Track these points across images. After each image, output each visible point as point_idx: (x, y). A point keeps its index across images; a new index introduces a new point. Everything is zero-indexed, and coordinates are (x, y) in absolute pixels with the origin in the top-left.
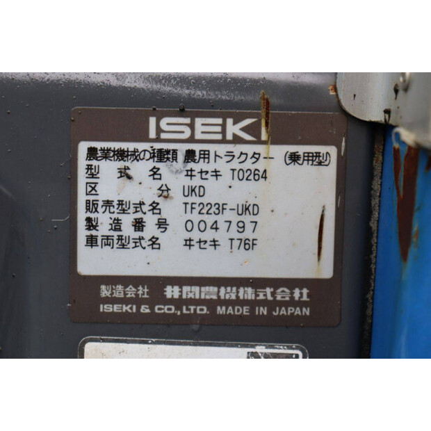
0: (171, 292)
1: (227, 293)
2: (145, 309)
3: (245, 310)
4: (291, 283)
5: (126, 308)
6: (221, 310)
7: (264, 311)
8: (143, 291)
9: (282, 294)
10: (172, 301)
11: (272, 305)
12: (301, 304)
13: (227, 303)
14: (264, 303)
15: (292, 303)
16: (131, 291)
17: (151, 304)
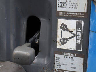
0: (68, 13)
1: (74, 14)
2: (64, 15)
3: (76, 16)
4: (82, 13)
5: (62, 15)
6: (73, 16)
7: (78, 16)
8: (64, 13)
9: (80, 14)
10: (68, 14)
11: (79, 15)
12: (83, 15)
13: (74, 15)
14: (78, 15)
15: (82, 15)
16: (63, 13)
17: (65, 15)
